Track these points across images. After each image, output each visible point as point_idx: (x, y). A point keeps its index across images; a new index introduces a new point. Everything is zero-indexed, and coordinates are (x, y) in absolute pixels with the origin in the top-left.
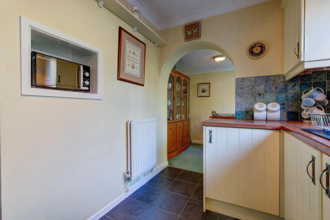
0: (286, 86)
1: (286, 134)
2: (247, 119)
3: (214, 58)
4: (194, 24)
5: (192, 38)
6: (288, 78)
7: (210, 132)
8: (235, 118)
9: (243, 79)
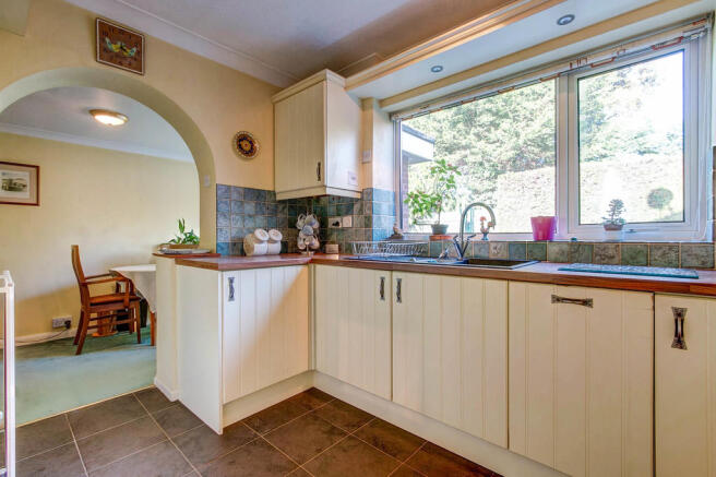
0: (276, 206)
1: (319, 267)
2: (234, 256)
3: (93, 112)
4: (131, 36)
5: (121, 64)
6: (279, 198)
7: (231, 281)
8: (218, 256)
9: (229, 187)
